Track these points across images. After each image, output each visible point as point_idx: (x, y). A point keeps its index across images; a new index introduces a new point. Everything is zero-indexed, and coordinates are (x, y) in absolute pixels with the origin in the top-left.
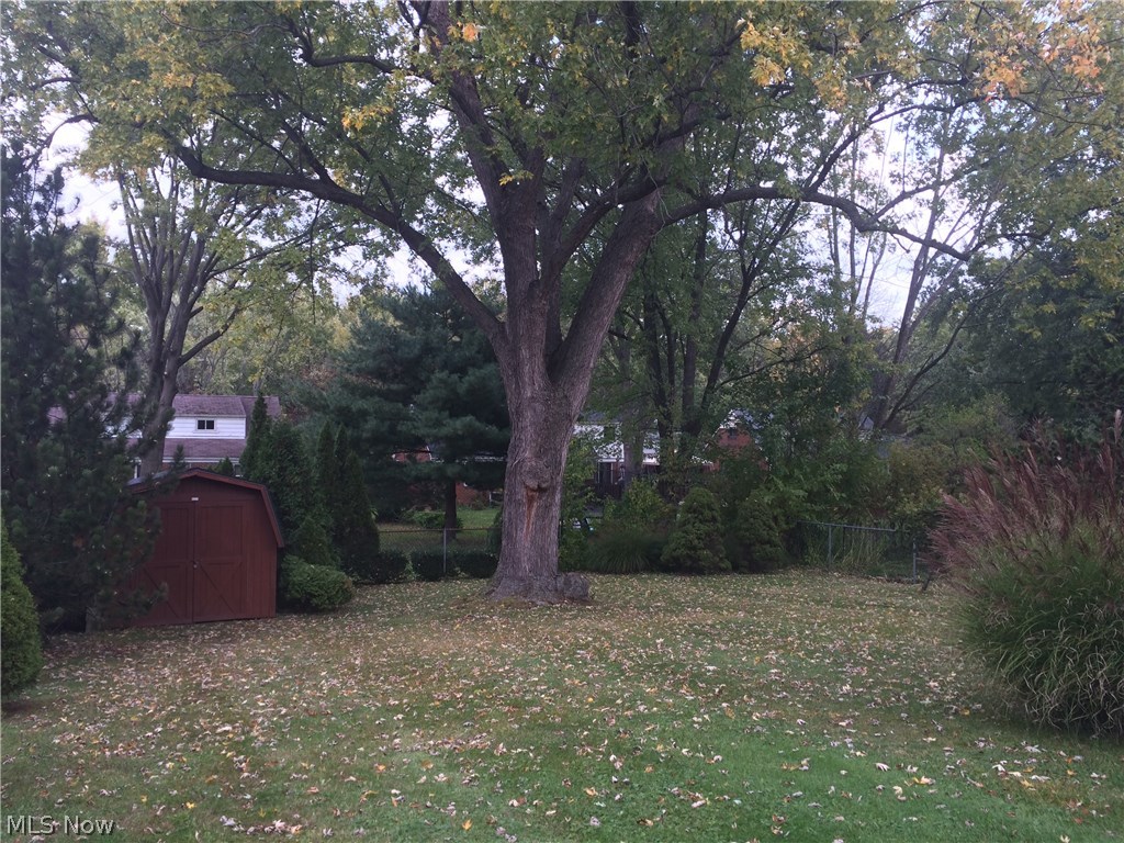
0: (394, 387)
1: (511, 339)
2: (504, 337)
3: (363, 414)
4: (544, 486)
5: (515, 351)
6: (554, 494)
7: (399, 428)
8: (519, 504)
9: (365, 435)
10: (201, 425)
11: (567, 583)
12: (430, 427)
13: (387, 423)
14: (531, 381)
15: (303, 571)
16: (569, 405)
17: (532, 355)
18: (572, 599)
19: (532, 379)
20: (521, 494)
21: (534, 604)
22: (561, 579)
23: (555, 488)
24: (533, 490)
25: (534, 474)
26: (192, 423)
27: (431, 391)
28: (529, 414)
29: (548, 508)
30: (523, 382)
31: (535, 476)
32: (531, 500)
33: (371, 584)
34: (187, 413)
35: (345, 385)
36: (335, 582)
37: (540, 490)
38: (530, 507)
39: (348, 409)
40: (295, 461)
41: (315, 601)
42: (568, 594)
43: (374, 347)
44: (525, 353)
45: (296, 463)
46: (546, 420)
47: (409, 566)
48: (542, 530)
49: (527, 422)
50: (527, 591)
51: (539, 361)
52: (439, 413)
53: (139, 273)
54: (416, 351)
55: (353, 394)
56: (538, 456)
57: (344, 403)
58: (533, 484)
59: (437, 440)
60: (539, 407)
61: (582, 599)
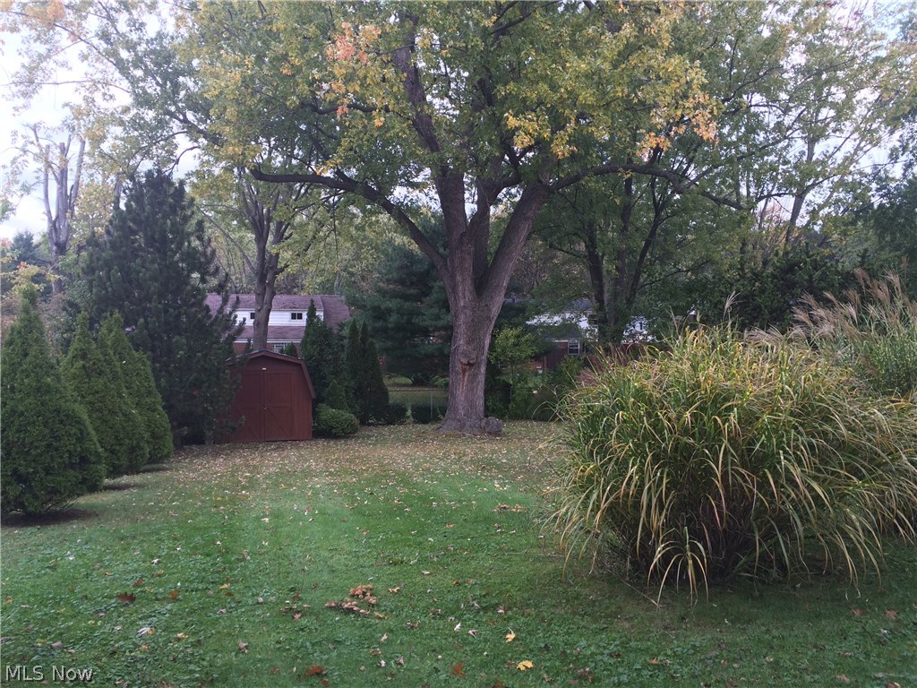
0: (412, 291)
1: (450, 269)
2: (447, 269)
3: (389, 311)
4: (471, 362)
5: (453, 277)
6: (479, 367)
7: (413, 321)
8: (457, 373)
9: (390, 326)
10: (293, 317)
11: (487, 423)
12: (432, 320)
13: (405, 318)
14: (464, 296)
15: (327, 412)
16: (490, 310)
17: (463, 280)
18: (490, 433)
19: (464, 294)
20: (459, 367)
21: (464, 435)
22: (484, 421)
23: (479, 364)
24: (465, 365)
25: (465, 354)
26: (288, 315)
27: (435, 295)
28: (462, 317)
29: (475, 376)
30: (459, 297)
31: (466, 356)
32: (464, 371)
33: (383, 425)
34: (283, 308)
35: (379, 290)
36: (346, 420)
37: (469, 364)
38: (464, 375)
39: (379, 307)
40: (329, 345)
41: (334, 431)
42: (487, 430)
43: (397, 264)
44: (459, 278)
45: (330, 347)
46: (473, 321)
47: (409, 413)
48: (472, 390)
49: (461, 322)
50: (462, 427)
51: (469, 282)
52: (440, 309)
53: (249, 212)
54: (426, 267)
55: (384, 297)
56: (468, 343)
57: (376, 304)
58: (465, 361)
59: (437, 329)
60: (468, 312)
61: (497, 433)
